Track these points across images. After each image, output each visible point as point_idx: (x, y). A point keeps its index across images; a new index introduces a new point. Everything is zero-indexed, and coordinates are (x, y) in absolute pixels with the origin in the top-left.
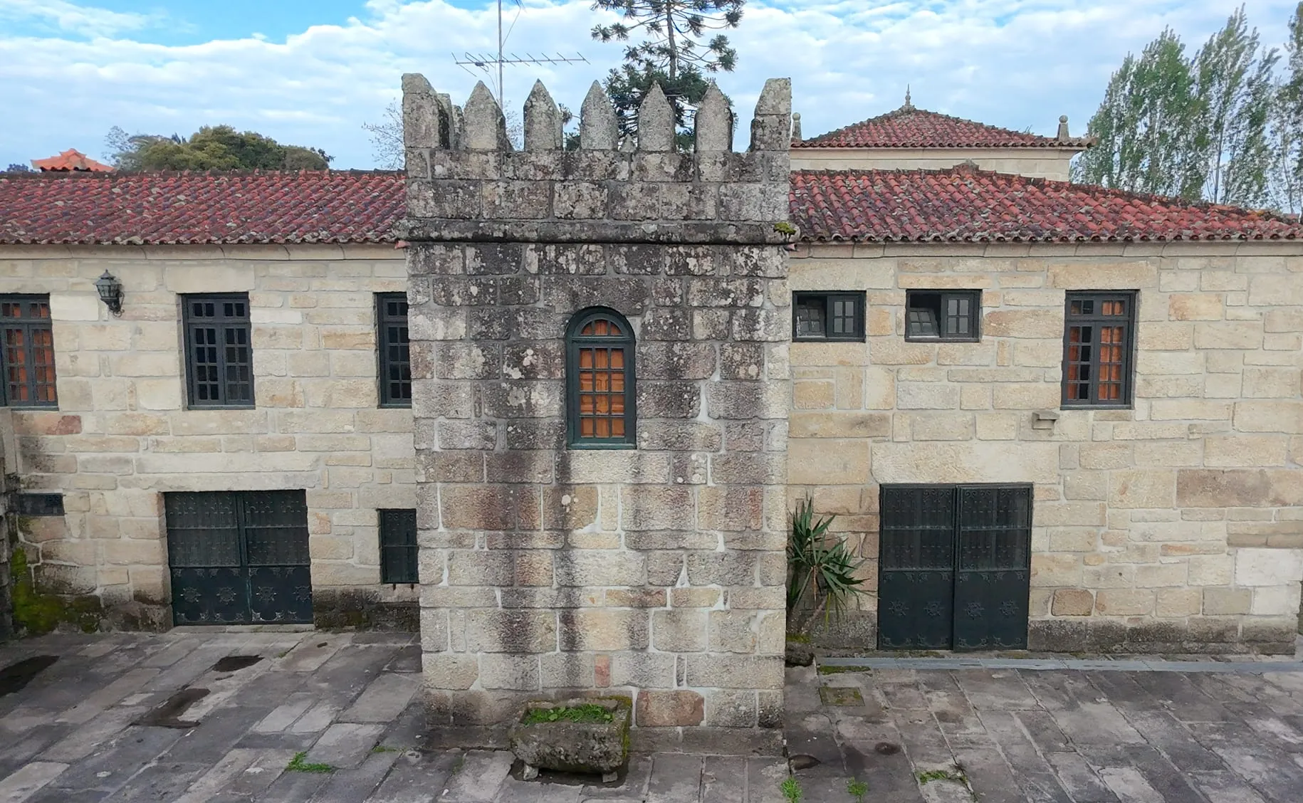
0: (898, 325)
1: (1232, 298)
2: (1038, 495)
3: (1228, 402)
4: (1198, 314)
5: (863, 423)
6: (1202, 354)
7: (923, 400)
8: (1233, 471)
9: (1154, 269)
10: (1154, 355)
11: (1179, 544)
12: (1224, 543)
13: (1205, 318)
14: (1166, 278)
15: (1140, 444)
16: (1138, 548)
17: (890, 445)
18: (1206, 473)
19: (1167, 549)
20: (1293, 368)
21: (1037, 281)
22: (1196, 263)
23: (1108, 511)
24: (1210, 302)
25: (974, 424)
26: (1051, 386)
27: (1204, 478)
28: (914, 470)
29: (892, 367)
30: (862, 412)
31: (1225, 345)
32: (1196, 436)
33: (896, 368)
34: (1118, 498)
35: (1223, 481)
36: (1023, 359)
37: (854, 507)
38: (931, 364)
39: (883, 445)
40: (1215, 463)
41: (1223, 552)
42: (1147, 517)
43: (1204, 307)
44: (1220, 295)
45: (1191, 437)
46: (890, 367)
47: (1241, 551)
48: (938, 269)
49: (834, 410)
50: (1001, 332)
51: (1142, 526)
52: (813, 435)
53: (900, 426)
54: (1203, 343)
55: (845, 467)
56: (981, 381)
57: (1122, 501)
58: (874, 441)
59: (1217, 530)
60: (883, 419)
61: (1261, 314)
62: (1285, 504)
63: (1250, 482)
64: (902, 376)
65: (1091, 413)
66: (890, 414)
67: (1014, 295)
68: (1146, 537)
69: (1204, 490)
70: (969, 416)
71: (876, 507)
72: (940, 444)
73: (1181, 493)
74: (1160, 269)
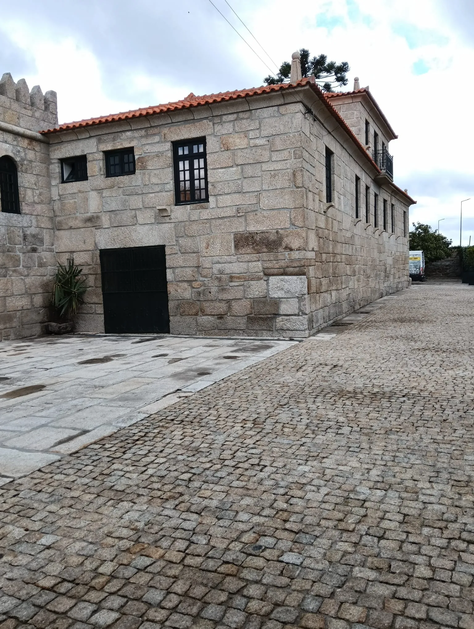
0: (100, 170)
1: (251, 135)
2: (168, 251)
3: (256, 194)
4: (235, 146)
5: (90, 220)
6: (239, 167)
7: (114, 206)
8: (262, 233)
9: (211, 123)
10: (215, 171)
11: (238, 275)
12: (262, 274)
13: (239, 147)
14: (218, 128)
15: (214, 221)
16: (217, 278)
17: (102, 230)
18: (247, 235)
19: (232, 278)
20: (289, 170)
21: (157, 139)
22: (232, 117)
23: (201, 259)
24: (241, 138)
25: (136, 217)
26: (169, 193)
27: (247, 237)
28: (113, 242)
29: (100, 191)
30: (89, 215)
31: (252, 162)
32: (241, 214)
33: (101, 191)
34: (205, 251)
35: (258, 238)
36: (154, 180)
37: (89, 261)
38: (116, 188)
39: (99, 230)
40: (252, 228)
41: (261, 279)
42: (220, 260)
43: (239, 142)
44: (246, 133)
45: (239, 215)
46: (99, 191)
47: (271, 278)
48: (114, 140)
49: (78, 214)
50: (144, 168)
51: (219, 266)
52: (71, 228)
53: (105, 221)
54: (240, 162)
55: (85, 242)
56: (137, 194)
57: (207, 252)
58: (96, 229)
59: (257, 267)
60: (98, 217)
61: (268, 141)
62: (291, 250)
63: (272, 237)
64: (104, 195)
65: (189, 206)
66: (100, 214)
67: (147, 147)
68: (221, 272)
69: (248, 245)
70: (133, 212)
71: (99, 261)
72: (123, 228)
73: (236, 247)
74: (214, 124)
